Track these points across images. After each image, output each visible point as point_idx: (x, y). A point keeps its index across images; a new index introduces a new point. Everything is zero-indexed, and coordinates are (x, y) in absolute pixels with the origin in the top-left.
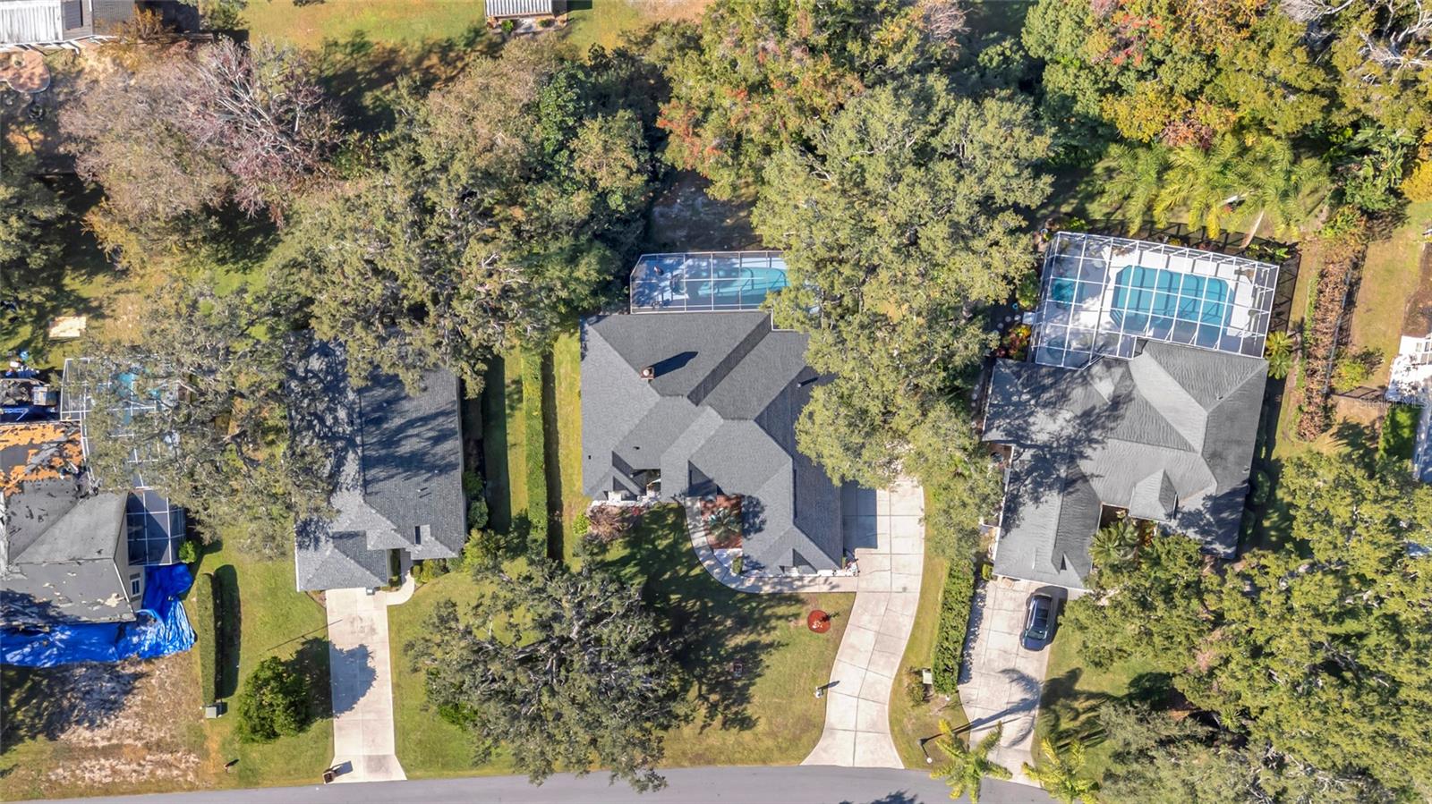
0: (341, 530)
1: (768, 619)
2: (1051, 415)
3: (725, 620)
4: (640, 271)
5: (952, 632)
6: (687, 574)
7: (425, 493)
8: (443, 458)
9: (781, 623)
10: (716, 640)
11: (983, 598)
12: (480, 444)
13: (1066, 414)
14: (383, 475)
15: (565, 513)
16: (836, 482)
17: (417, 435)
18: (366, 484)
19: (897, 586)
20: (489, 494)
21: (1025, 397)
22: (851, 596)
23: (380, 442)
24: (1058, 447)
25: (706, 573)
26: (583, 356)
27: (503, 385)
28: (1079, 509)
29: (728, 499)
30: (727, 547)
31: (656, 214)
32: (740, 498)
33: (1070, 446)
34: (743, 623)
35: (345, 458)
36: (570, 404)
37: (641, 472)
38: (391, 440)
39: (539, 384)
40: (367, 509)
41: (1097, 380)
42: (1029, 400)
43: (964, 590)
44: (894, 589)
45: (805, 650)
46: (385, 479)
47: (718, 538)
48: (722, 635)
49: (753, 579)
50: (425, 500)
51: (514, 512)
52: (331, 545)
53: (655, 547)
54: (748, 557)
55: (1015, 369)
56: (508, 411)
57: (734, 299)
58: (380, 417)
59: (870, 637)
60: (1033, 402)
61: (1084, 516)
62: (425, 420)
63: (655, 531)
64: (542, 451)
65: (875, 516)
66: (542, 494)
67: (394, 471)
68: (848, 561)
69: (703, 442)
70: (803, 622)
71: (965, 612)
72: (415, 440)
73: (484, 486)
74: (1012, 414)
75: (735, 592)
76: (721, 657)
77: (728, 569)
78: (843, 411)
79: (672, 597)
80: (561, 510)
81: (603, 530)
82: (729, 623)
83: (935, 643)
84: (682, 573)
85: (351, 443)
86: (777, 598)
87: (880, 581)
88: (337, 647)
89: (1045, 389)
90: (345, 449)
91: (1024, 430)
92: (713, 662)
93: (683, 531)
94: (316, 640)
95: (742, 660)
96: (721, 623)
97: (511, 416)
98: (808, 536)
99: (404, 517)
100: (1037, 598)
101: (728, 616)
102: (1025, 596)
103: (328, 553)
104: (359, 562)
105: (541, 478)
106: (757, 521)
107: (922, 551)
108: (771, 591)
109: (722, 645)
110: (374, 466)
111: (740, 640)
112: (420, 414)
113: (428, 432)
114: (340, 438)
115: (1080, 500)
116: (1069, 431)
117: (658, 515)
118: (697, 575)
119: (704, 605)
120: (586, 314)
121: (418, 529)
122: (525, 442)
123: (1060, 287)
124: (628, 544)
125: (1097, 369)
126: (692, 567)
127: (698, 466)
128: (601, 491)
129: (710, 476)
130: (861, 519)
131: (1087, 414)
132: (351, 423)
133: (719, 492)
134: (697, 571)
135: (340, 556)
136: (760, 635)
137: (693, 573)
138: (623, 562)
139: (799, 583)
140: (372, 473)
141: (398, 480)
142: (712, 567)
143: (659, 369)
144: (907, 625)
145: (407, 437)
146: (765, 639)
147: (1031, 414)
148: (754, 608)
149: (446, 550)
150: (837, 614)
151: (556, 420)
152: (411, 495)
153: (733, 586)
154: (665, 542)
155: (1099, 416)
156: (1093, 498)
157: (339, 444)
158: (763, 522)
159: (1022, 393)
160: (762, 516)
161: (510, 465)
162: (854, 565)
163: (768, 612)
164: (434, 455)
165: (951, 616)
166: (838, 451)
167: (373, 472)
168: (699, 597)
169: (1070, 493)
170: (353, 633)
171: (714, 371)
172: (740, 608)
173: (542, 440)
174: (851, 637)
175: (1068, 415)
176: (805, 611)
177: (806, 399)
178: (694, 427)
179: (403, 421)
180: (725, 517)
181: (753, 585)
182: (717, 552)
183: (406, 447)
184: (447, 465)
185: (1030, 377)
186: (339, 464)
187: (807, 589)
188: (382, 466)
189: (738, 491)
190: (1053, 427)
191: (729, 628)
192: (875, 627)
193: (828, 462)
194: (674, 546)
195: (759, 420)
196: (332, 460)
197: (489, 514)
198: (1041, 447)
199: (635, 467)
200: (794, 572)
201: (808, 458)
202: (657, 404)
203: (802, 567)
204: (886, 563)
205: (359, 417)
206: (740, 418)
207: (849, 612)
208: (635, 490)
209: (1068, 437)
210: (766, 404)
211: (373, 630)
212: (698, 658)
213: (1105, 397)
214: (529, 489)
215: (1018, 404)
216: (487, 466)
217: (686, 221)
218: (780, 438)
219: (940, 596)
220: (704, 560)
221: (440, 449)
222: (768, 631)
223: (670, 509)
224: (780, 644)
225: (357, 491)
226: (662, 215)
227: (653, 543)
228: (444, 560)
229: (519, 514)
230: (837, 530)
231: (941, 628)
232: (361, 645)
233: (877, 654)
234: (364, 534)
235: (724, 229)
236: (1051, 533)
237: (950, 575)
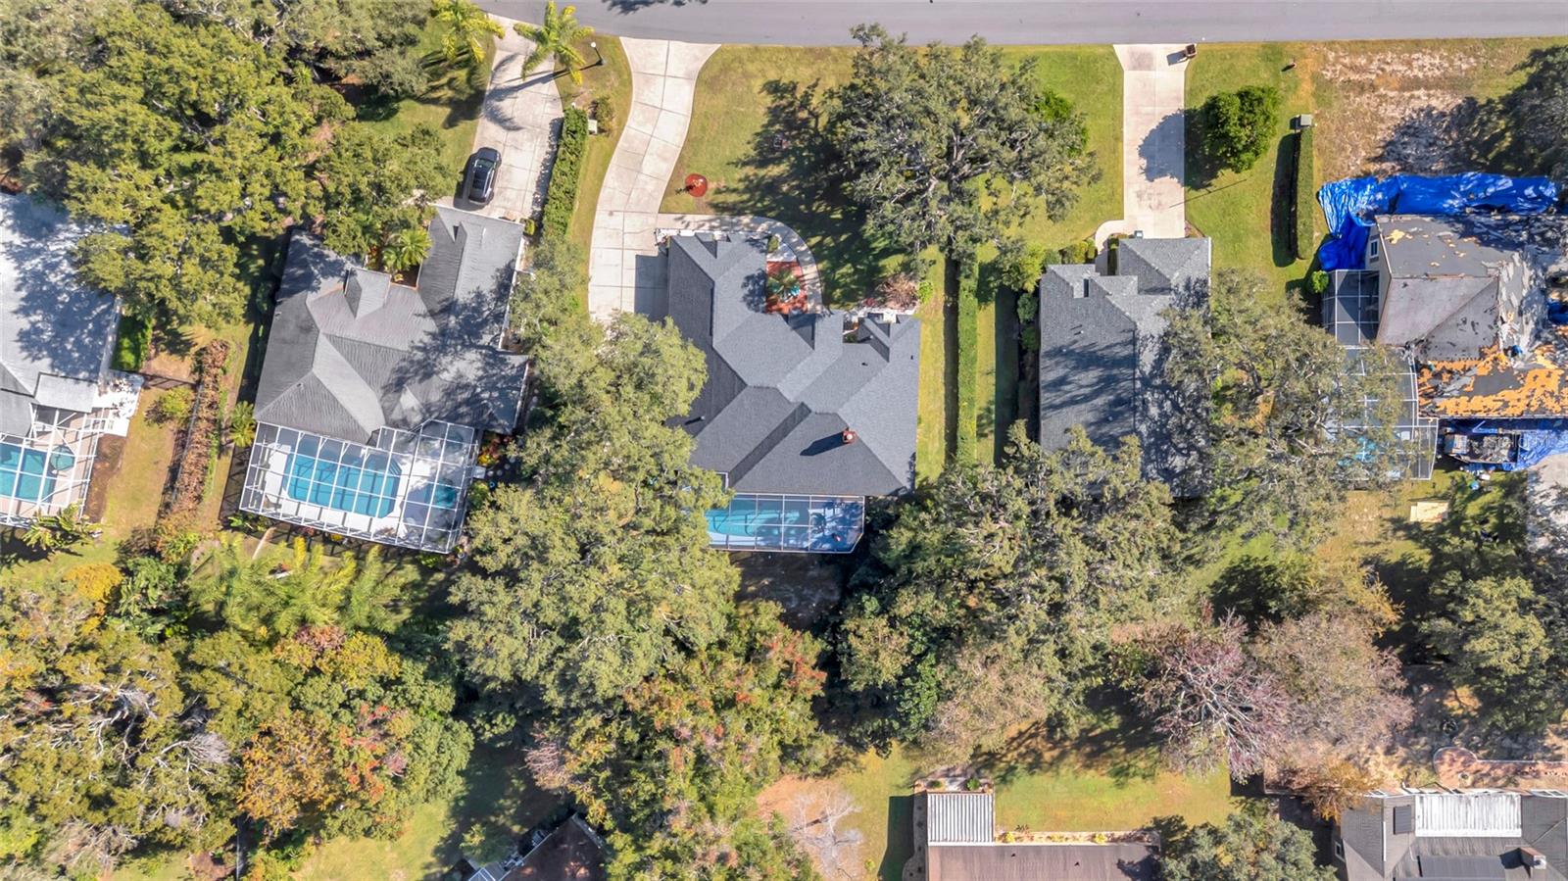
0: (1161, 297)
1: (747, 190)
2: (461, 376)
3: (789, 191)
4: (853, 537)
5: (566, 170)
6: (824, 238)
7: (1078, 330)
8: (1057, 364)
9: (733, 185)
10: (798, 171)
11: (535, 201)
12: (1022, 376)
13: (447, 376)
14: (1117, 349)
15: (942, 304)
16: (670, 321)
17: (1081, 387)
18: (1133, 341)
19: (618, 217)
20: (1016, 326)
21: (486, 395)
22: (664, 210)
23: (1118, 381)
24: (456, 345)
25: (805, 238)
26: (914, 456)
27: (995, 432)
28: (439, 284)
29: (780, 310)
30: (783, 263)
31: (836, 593)
32: (768, 310)
33: (444, 345)
34: (771, 187)
35: (1153, 368)
37: (863, 341)
38: (1106, 383)
39: (960, 432)
40: (1134, 316)
41: (416, 408)
42: (482, 391)
43: (553, 210)
44: (621, 214)
45: (711, 158)
46: (1115, 344)
47: (789, 273)
48: (791, 176)
49: (759, 229)
50: (1078, 323)
51: (992, 307)
52: (1174, 282)
53: (854, 266)
54: (762, 251)
55: (495, 423)
56: (993, 407)
57: (763, 506)
58: (1117, 405)
59: (647, 167)
60: (479, 390)
61: (434, 277)
62: (1073, 402)
63: (853, 282)
65: (637, 288)
66: (963, 323)
67: (1105, 352)
68: (665, 243)
69: (799, 367)
70: (712, 186)
71: (553, 189)
72: (1084, 382)
73: (1020, 334)
74: (499, 379)
75: (777, 218)
76: (794, 155)
77: (783, 241)
78: (659, 389)
79: (839, 216)
80: (945, 306)
81: (903, 285)
82: (785, 187)
83: (584, 160)
84: (828, 240)
85: (1147, 382)
86: (736, 210)
87: (634, 223)
88: (1176, 180)
89: (467, 402)
90: (1153, 376)
91: (488, 364)
92: (802, 150)
93: (824, 280)
94: (1197, 188)
95: (773, 151)
96: (792, 188)
97: (990, 402)
98: (702, 270)
99: (1099, 306)
100: (483, 200)
101: (785, 194)
102: (495, 202)
103: (1177, 274)
104: (1148, 264)
106: (751, 286)
107: (591, 250)
108: (742, 217)
109: (792, 166)
110: (1125, 358)
111: (774, 171)
112: (1078, 407)
113: (1071, 390)
114: (1156, 387)
115: (437, 292)
116: (445, 360)
117: (849, 297)
118: (814, 235)
119: (809, 207)
121: (1086, 294)
122: (978, 375)
123: (449, 499)
124: (880, 270)
125: (416, 419)
126: (819, 244)
127: (804, 343)
128: (903, 324)
129: (794, 333)
130: (650, 285)
131: (428, 376)
132: (1145, 401)
133: (786, 317)
134: (814, 241)
135: (1165, 271)
136: (755, 175)
137: (817, 239)
138: (886, 253)
139: (714, 224)
140: (1127, 351)
141: (1103, 343)
142: (799, 243)
143: (839, 440)
144: (610, 179)
145: (1091, 385)
146: (750, 170)
147: (480, 379)
148: (759, 201)
149: (1060, 273)
150: (678, 192)
151: (946, 396)
152: (1090, 328)
153: (779, 224)
154: (844, 270)
155: (416, 373)
156: (425, 294)
157: (1158, 382)
158: (745, 285)
159: (488, 399)
160: (746, 291)
162: (660, 239)
163: (746, 197)
164: (1067, 366)
165: (567, 185)
166: (665, 350)
167: (1126, 353)
168: (813, 214)
169: (447, 299)
170: (1160, 193)
171: (785, 436)
172: (774, 201)
173: (960, 378)
174: (666, 169)
175: (445, 376)
176: (709, 196)
177: (694, 404)
178: (807, 382)
179: (1095, 402)
180: (783, 292)
181: (759, 223)
182: (794, 258)
183: (1092, 376)
184: (1055, 356)
185: (482, 413)
186: (1159, 363)
187: (707, 217)
188: (1118, 357)
189: (768, 317)
190: (460, 365)
191: (785, 182)
192: (642, 177)
193: (676, 340)
194: (835, 268)
195: (743, 385)
196: (1167, 366)
197: (1017, 306)
198: (472, 346)
199: (867, 346)
200: (718, 234)
201: (696, 345)
202: (841, 406)
203: (709, 239)
204: (628, 240)
205: (1136, 407)
206: (761, 388)
207: (666, 195)
208: (869, 323)
209: (446, 354)
210: (735, 402)
211: (1139, 195)
212: (817, 154)
213: (409, 391)
214: (975, 329)
215: (493, 388)
216: (1016, 353)
217: (808, 584)
218: (722, 365)
219: (577, 205)
220: (806, 250)
221: (1060, 372)
222: (747, 178)
223: (836, 302)
224: (736, 164)
225: (1142, 334)
226: (831, 591)
227: (856, 269)
228: (1063, 262)
229: (986, 305)
230: (674, 275)
231: (577, 173)
232: (1152, 180)
233: (641, 150)
234: (1140, 291)
235: (771, 575)
236: (466, 262)
237: (565, 226)
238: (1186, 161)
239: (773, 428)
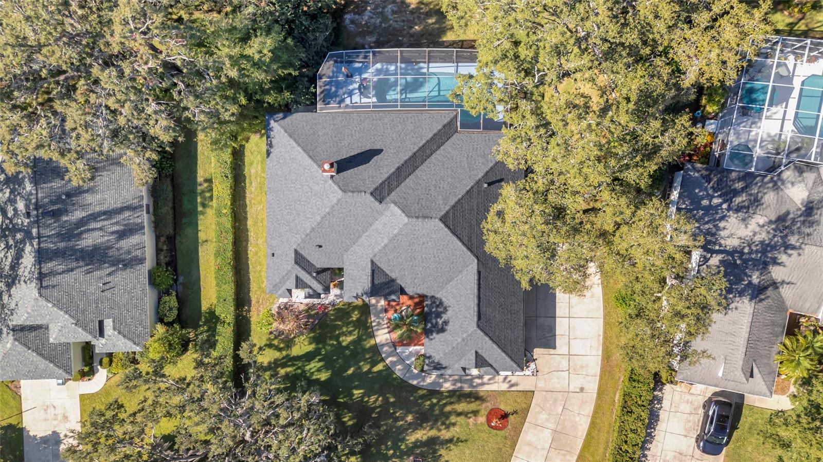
0: (20, 323)
1: (447, 415)
2: (744, 220)
3: (406, 415)
4: (327, 68)
5: (631, 435)
6: (370, 370)
7: (107, 286)
8: (129, 252)
9: (461, 420)
10: (397, 435)
11: (660, 401)
12: (171, 240)
13: (759, 219)
14: (61, 268)
15: (253, 309)
16: (525, 285)
17: (101, 229)
18: (41, 277)
19: (575, 386)
20: (180, 289)
21: (716, 201)
22: (529, 394)
23: (58, 235)
24: (750, 253)
25: (389, 370)
26: (268, 153)
27: (195, 183)
28: (768, 317)
29: (411, 298)
30: (409, 345)
31: (347, 21)
32: (423, 297)
33: (764, 252)
34: (424, 418)
35: (23, 250)
36: (260, 203)
37: (325, 270)
38: (72, 233)
39: (229, 183)
40: (43, 302)
41: (789, 185)
42: (721, 204)
43: (644, 394)
44: (571, 389)
45: (483, 446)
46: (63, 272)
47: (401, 336)
48: (404, 430)
49: (434, 377)
50: (108, 294)
51: (205, 306)
52: (11, 337)
53: (339, 343)
54: (429, 357)
55: (705, 173)
56: (200, 209)
57: (421, 104)
58: (59, 209)
59: (547, 435)
60: (725, 206)
61: (773, 324)
62: (109, 214)
63: (340, 327)
64: (230, 247)
65: (554, 317)
66: (229, 290)
67: (74, 264)
68: (528, 362)
69: (386, 241)
70: (482, 419)
71: (645, 415)
72: (97, 234)
73: (176, 281)
74: (701, 218)
75: (416, 388)
76: (401, 451)
77: (409, 366)
78: (538, 208)
79: (355, 392)
80: (250, 306)
81: (288, 326)
82: (410, 418)
83: (611, 446)
84: (366, 368)
85: (28, 235)
86: (457, 395)
87: (559, 381)
88: (31, 434)
89: (736, 193)
90: (23, 241)
91: (713, 235)
92: (393, 456)
93: (368, 328)
94: (10, 427)
95: (422, 455)
96: (403, 418)
97: (203, 213)
98: (491, 339)
99: (83, 312)
100: (717, 403)
101: (409, 412)
102: (701, 400)
103: (9, 345)
104: (41, 355)
105: (229, 275)
106: (440, 321)
107: (600, 352)
108: (451, 388)
109: (403, 440)
110: (51, 260)
111: (420, 435)
112: (104, 208)
113: (111, 225)
114: (20, 230)
115: (769, 308)
116: (763, 236)
117: (343, 312)
118: (380, 371)
119: (386, 400)
120: (272, 110)
121: (101, 323)
122: (214, 240)
123: (751, 91)
124: (313, 340)
125: (788, 174)
126: (374, 364)
127: (382, 266)
128: (284, 289)
129: (393, 275)
130: (541, 320)
131: (781, 219)
132: (28, 215)
133: (402, 291)
134: (379, 367)
135: (20, 348)
136: (440, 430)
137: (376, 369)
138: (309, 357)
139: (478, 381)
140: (48, 266)
141: (78, 274)
142: (393, 363)
143: (342, 166)
144: (583, 424)
145: (89, 230)
146: (445, 434)
147: (723, 218)
148: (434, 405)
149: (130, 344)
150: (515, 412)
151: (246, 218)
152: (92, 289)
153: (415, 383)
154: (350, 339)
155: (794, 221)
156: (781, 305)
157: (19, 236)
158: (446, 323)
159: (713, 197)
160: (445, 317)
161: (201, 261)
162: (532, 365)
163: (448, 408)
164: (118, 249)
165: (631, 419)
166: (534, 252)
167: (50, 265)
168: (381, 393)
169: (761, 300)
170: (46, 420)
171: (398, 168)
172: (420, 405)
173: (230, 238)
174: (528, 435)
175: (762, 220)
176: (485, 408)
177: (495, 198)
178: (377, 225)
179: (84, 214)
180: (408, 317)
181: (434, 383)
182: (399, 350)
183: (88, 241)
184: (132, 260)
185: (720, 181)
186: (18, 256)
187: (486, 388)
188: (60, 259)
189: (420, 291)
190: (745, 232)
191: (410, 424)
192: (552, 426)
193: (519, 264)
194: (358, 342)
195: (444, 219)
196: (11, 253)
197: (179, 309)
198: (732, 253)
199: (319, 265)
200: (475, 372)
201: (495, 260)
202: (339, 200)
203: (483, 370)
204: (564, 364)
205: (36, 209)
206: (424, 217)
207: (527, 410)
208: (319, 288)
209: (762, 242)
210: (452, 203)
211: (66, 418)
212: (379, 452)
213: (799, 203)
214: (217, 285)
215: (707, 209)
216: (179, 262)
217: (375, 27)
218: (466, 239)
219: (618, 398)
220: (387, 357)
221: (125, 244)
222: (448, 427)
223: (356, 307)
224: (459, 440)
225: (34, 285)
226: (352, 22)
227: (337, 340)
228: (134, 353)
229: (209, 308)
230: (519, 333)
231: (621, 431)
232: (54, 433)
233: (553, 454)
234: (47, 328)
235: (412, 36)
236: (741, 341)
237: (631, 379)
238: (22, 452)
239: (412, 177)
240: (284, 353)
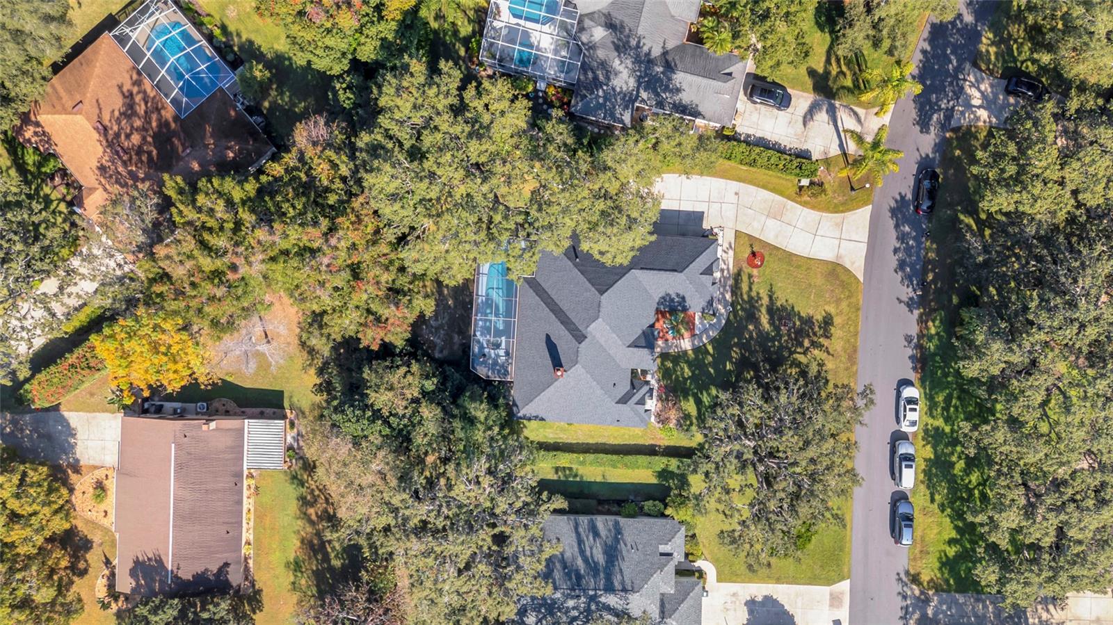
0: (658, 611)
1: (751, 298)
2: (616, 74)
3: (749, 330)
4: (482, 371)
5: (772, 161)
6: (712, 356)
7: (634, 547)
8: (610, 530)
9: (755, 288)
10: (764, 338)
11: (749, 136)
12: (601, 502)
13: (616, 64)
14: (619, 577)
15: (658, 443)
16: (653, 238)
17: (591, 548)
18: (625, 590)
19: (734, 199)
20: (639, 499)
21: (601, 93)
22: (738, 234)
23: (594, 577)
24: (640, 71)
25: (713, 341)
26: (542, 419)
27: (559, 480)
28: (688, 60)
29: (658, 320)
30: (694, 324)
31: (440, 355)
32: (658, 311)
33: (640, 62)
34: (752, 316)
35: (604, 604)
36: (576, 432)
37: (632, 383)
38: (594, 568)
39: (560, 454)
40: (644, 591)
41: (593, 38)
42: (604, 90)
43: (741, 150)
44: (736, 201)
45: (777, 272)
46: (622, 575)
47: (686, 329)
48: (760, 332)
49: (720, 307)
50: (640, 547)
51: (654, 481)
53: (689, 378)
54: (703, 309)
55: (579, 99)
56: (578, 479)
57: (509, 303)
58: (576, 575)
59: (771, 223)
60: (605, 88)
61: (693, 56)
62: (580, 542)
63: (677, 377)
64: (610, 456)
65: (679, 212)
66: (642, 459)
67: (617, 568)
68: (712, 234)
69: (614, 335)
70: (755, 272)
71: (757, 150)
72: (594, 551)
73: (633, 501)
74: (612, 103)
75: (728, 320)
76: (776, 335)
77: (711, 324)
78: (601, 229)
79: (728, 368)
80: (656, 446)
81: (673, 415)
82: (751, 327)
83: (779, 175)
84: (710, 359)
85: (593, 599)
86: (736, 289)
87: (729, 211)
89: (596, 78)
90: (597, 603)
91: (625, 95)
92: (779, 341)
93: (679, 355)
95: (780, 319)
96: (751, 333)
97: (581, 477)
98: (691, 263)
99: (652, 564)
100: (751, 96)
101: (746, 327)
102: (749, 104)
104: (683, 601)
105: (630, 459)
106: (677, 299)
108: (730, 293)
109: (768, 333)
110: (612, 583)
111: (764, 320)
112: (576, 545)
113: (589, 540)
114: (589, 606)
115: (682, 58)
116: (629, 62)
117: (666, 373)
118: (714, 348)
119: (736, 345)
120: (511, 414)
121: (662, 554)
122: (603, 468)
123: (521, 61)
124: (686, 398)
125: (585, 38)
126: (707, 352)
127: (632, 340)
128: (644, 414)
129: (640, 332)
130: (681, 222)
131: (617, 48)
132: (578, 596)
133: (652, 326)
134: (710, 348)
135: (676, 615)
136: (762, 305)
137: (712, 351)
138: (699, 402)
139: (726, 272)
140: (617, 585)
141: (624, 566)
142: (708, 336)
143: (557, 363)
144: (763, 194)
145: (592, 556)
146: (765, 301)
147: (614, 89)
148: (742, 307)
149: (679, 535)
150: (751, 246)
151: (588, 444)
152: (636, 557)
153: (724, 322)
154: (686, 370)
155: (619, 39)
156: (680, 48)
157: (593, 607)
158: (678, 295)
159: (598, 95)
160: (674, 296)
161: (618, 481)
162: (715, 230)
163: (745, 297)
164: (607, 537)
165: (760, 161)
166: (631, 234)
167: (616, 584)
168: (730, 348)
169: (676, 65)
170: (735, 610)
171: (562, 322)
172: (741, 319)
173: (602, 456)
174: (770, 237)
175: (617, 62)
176: (747, 269)
177: (589, 256)
178: (602, 341)
179: (580, 559)
180: (672, 323)
181: (725, 307)
182: (697, 332)
183: (600, 557)
184: (615, 528)
185: (586, 88)
186: (608, 608)
187: (731, 267)
188: (613, 576)
189: (653, 312)
190: (625, 74)
191: (756, 327)
192: (764, 218)
193: (638, 243)
194: (690, 363)
195: (602, 292)
196: (605, 614)
197: (654, 500)
198: (639, 84)
199: (628, 387)
200: (718, 275)
201: (633, 257)
202: (583, 367)
203: (714, 268)
204: (717, 206)
205: (575, 590)
206: (599, 306)
207: (749, 236)
208: (646, 388)
209: (633, 63)
210: (589, 285)
211: (734, 595)
212: (776, 353)
213: (606, 33)
214: (638, 468)
215: (606, 99)
216: (618, 498)
217: (447, 334)
218: (617, 277)
219: (744, 168)
220: (703, 342)
221: (603, 532)
222: (760, 298)
223: (662, 363)
224: (771, 290)
225: (630, 597)
226: (441, 352)
227: (687, 379)
228: (686, 536)
229: (656, 477)
230: (688, 241)
231: (768, 169)
232: (745, 604)
233: (784, 218)
234: (662, 595)
235: (455, 306)
236: (704, 82)
237: (729, 159)
239: (568, 314)
240: (694, 421)
